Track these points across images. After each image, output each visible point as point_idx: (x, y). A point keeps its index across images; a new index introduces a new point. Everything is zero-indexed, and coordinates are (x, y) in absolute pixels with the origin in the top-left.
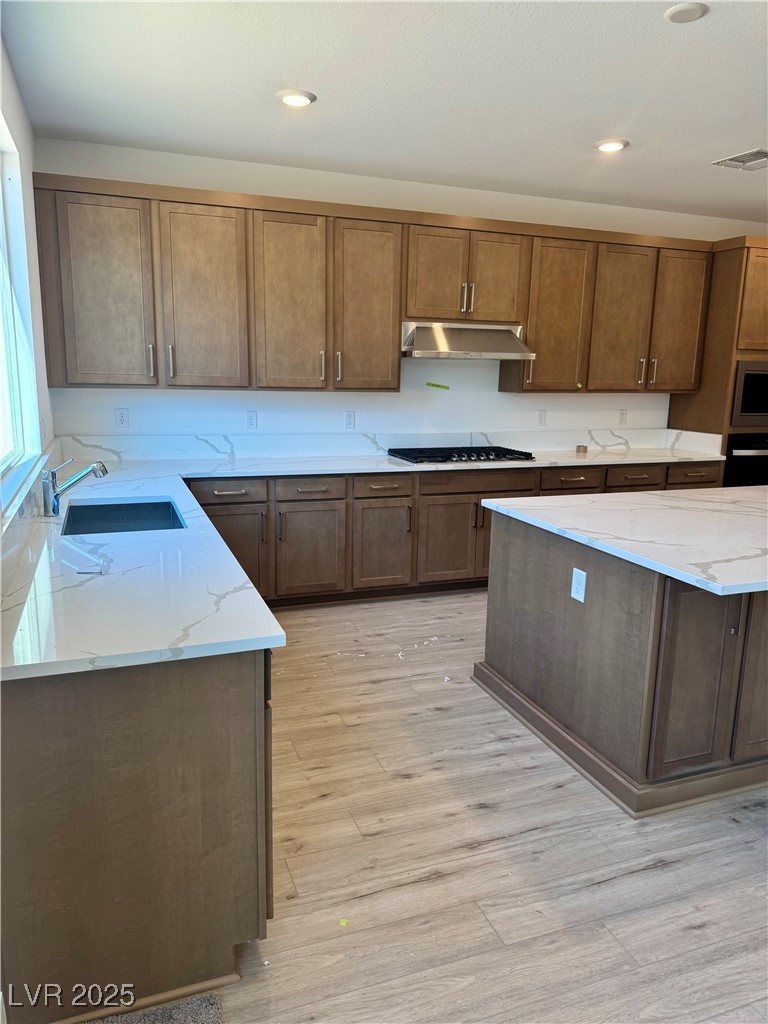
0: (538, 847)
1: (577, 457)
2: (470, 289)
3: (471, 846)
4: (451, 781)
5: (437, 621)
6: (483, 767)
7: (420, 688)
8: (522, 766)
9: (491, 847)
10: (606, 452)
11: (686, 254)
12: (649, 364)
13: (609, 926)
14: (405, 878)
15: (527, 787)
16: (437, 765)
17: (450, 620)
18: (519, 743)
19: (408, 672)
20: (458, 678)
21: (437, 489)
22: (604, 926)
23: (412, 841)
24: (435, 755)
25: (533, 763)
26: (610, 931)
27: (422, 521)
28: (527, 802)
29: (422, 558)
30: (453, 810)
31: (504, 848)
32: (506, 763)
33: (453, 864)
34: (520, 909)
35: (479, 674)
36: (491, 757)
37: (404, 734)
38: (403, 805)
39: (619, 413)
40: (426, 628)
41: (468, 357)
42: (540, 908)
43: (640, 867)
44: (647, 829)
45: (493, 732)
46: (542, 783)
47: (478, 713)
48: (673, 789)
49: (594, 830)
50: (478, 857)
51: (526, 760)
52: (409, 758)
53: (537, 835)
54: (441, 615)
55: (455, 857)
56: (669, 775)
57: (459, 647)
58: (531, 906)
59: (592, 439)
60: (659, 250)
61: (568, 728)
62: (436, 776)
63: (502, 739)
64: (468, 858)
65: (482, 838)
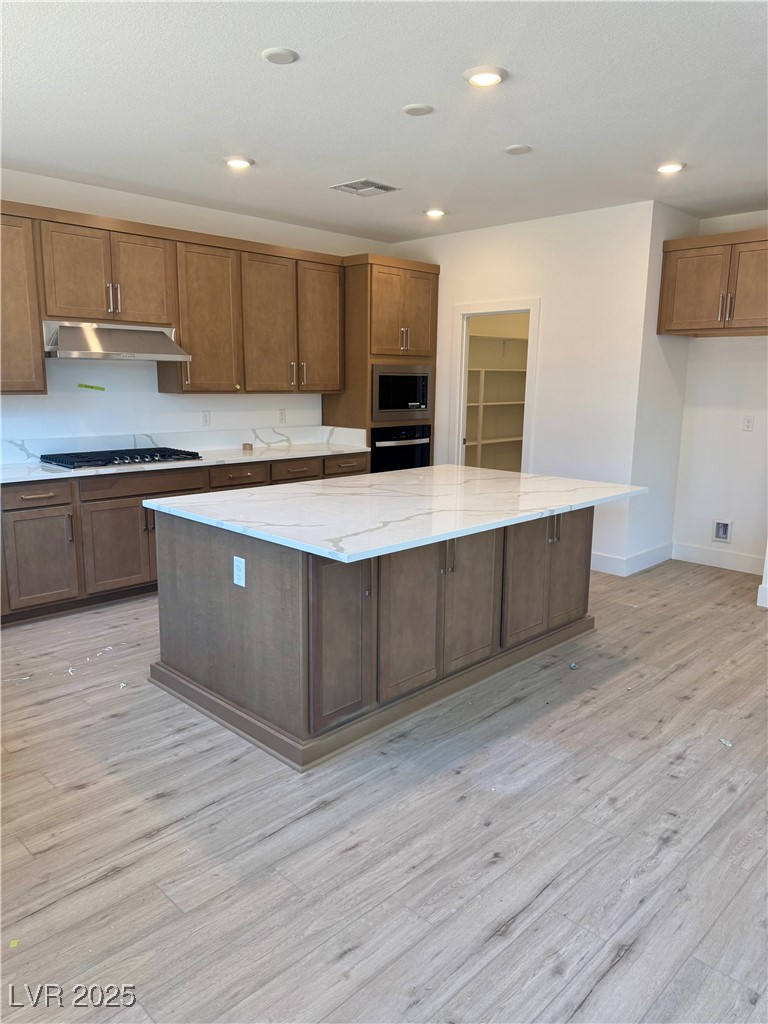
0: (214, 819)
1: (245, 454)
2: (115, 290)
3: (149, 835)
4: (126, 781)
5: (112, 630)
6: (161, 760)
7: (91, 700)
8: (199, 751)
9: (169, 831)
10: (270, 448)
11: (321, 267)
12: (299, 368)
13: (278, 869)
14: (81, 882)
15: (204, 768)
16: (113, 769)
17: (126, 627)
18: (197, 731)
19: (80, 687)
20: (134, 683)
21: (99, 494)
22: (274, 870)
23: (88, 846)
24: (110, 760)
25: (211, 745)
26: (279, 873)
27: (86, 529)
28: (204, 782)
29: (89, 567)
30: (131, 807)
31: (183, 828)
32: (184, 751)
33: (132, 856)
34: (199, 878)
35: (157, 675)
36: (169, 749)
37: (76, 748)
38: (77, 814)
39: (278, 412)
40: (99, 639)
41: (120, 357)
42: (217, 872)
43: (305, 812)
44: (312, 778)
45: (171, 726)
46: (218, 761)
47: (155, 711)
48: (332, 738)
49: (266, 792)
50: (157, 842)
51: (203, 744)
52: (81, 769)
53: (214, 809)
54: (115, 624)
55: (135, 849)
56: (328, 727)
57: (135, 653)
58: (208, 872)
59: (257, 437)
60: (297, 261)
61: (241, 705)
62: (112, 780)
63: (180, 730)
64: (146, 846)
65: (161, 825)
